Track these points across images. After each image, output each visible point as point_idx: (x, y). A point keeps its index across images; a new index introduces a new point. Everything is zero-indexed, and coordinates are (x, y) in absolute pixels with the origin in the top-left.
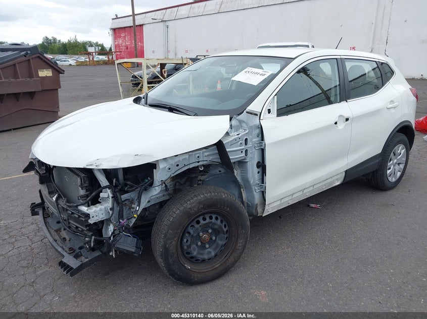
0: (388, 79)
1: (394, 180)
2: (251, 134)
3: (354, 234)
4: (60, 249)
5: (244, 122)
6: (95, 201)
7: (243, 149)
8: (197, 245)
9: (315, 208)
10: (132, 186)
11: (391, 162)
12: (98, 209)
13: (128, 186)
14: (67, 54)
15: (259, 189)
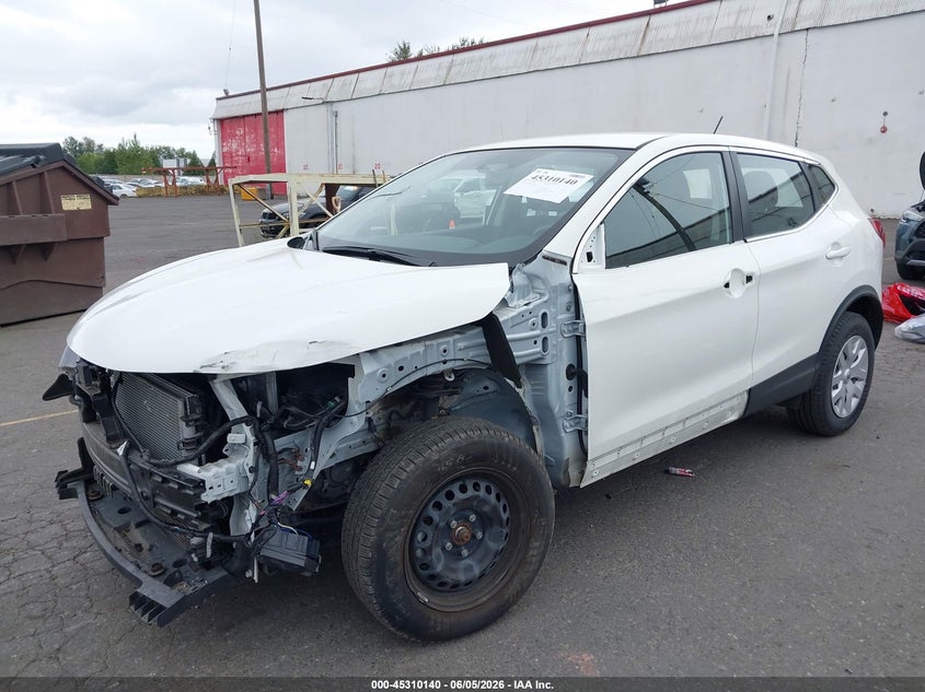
0: (824, 199)
1: (845, 414)
2: (554, 304)
3: (772, 529)
4: (131, 568)
5: (538, 277)
6: (215, 453)
7: (538, 336)
8: (444, 549)
9: (682, 475)
10: (298, 417)
11: (840, 373)
12: (223, 470)
13: (290, 418)
14: (116, 173)
15: (571, 426)
